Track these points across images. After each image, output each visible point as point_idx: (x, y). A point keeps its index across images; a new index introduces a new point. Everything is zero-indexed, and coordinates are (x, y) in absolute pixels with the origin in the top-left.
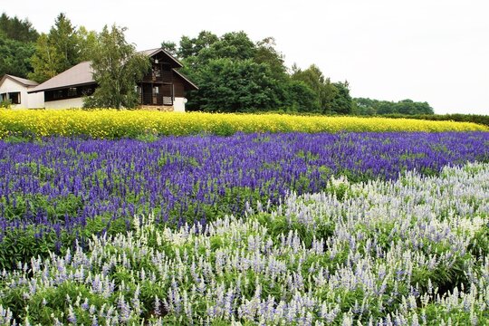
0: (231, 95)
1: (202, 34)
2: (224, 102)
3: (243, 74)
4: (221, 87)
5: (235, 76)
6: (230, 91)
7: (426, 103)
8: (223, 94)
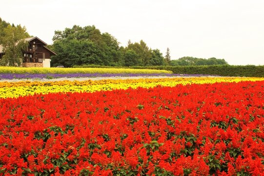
0: (78, 57)
1: (75, 27)
2: (74, 61)
3: (83, 47)
4: (73, 54)
5: (80, 48)
6: (77, 55)
7: (223, 60)
8: (74, 57)
